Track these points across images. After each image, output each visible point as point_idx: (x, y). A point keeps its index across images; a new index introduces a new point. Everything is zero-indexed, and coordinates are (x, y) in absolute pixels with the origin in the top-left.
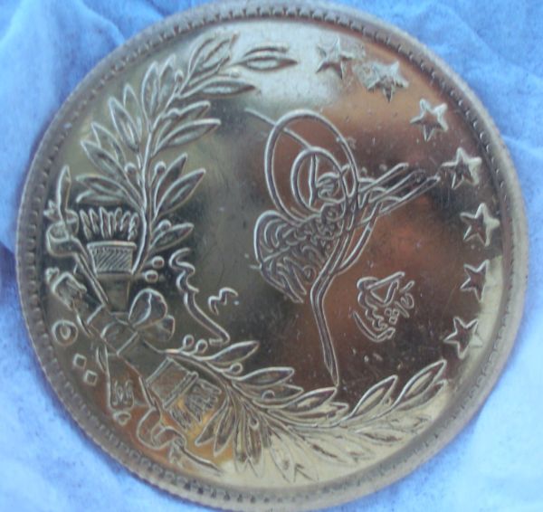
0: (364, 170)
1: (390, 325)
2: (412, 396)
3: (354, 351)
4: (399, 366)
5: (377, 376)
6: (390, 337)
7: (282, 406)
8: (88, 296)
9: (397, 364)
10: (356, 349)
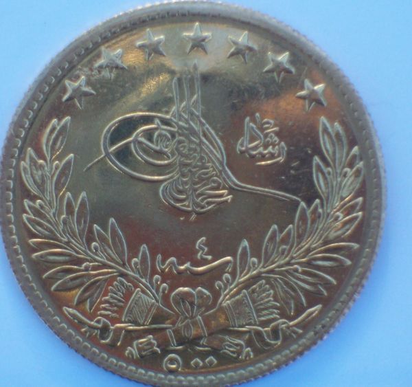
0: (164, 109)
1: (279, 144)
2: (334, 153)
3: (283, 178)
4: (309, 152)
5: (308, 170)
6: (286, 149)
7: (295, 245)
8: (156, 336)
9: (306, 153)
10: (282, 175)
